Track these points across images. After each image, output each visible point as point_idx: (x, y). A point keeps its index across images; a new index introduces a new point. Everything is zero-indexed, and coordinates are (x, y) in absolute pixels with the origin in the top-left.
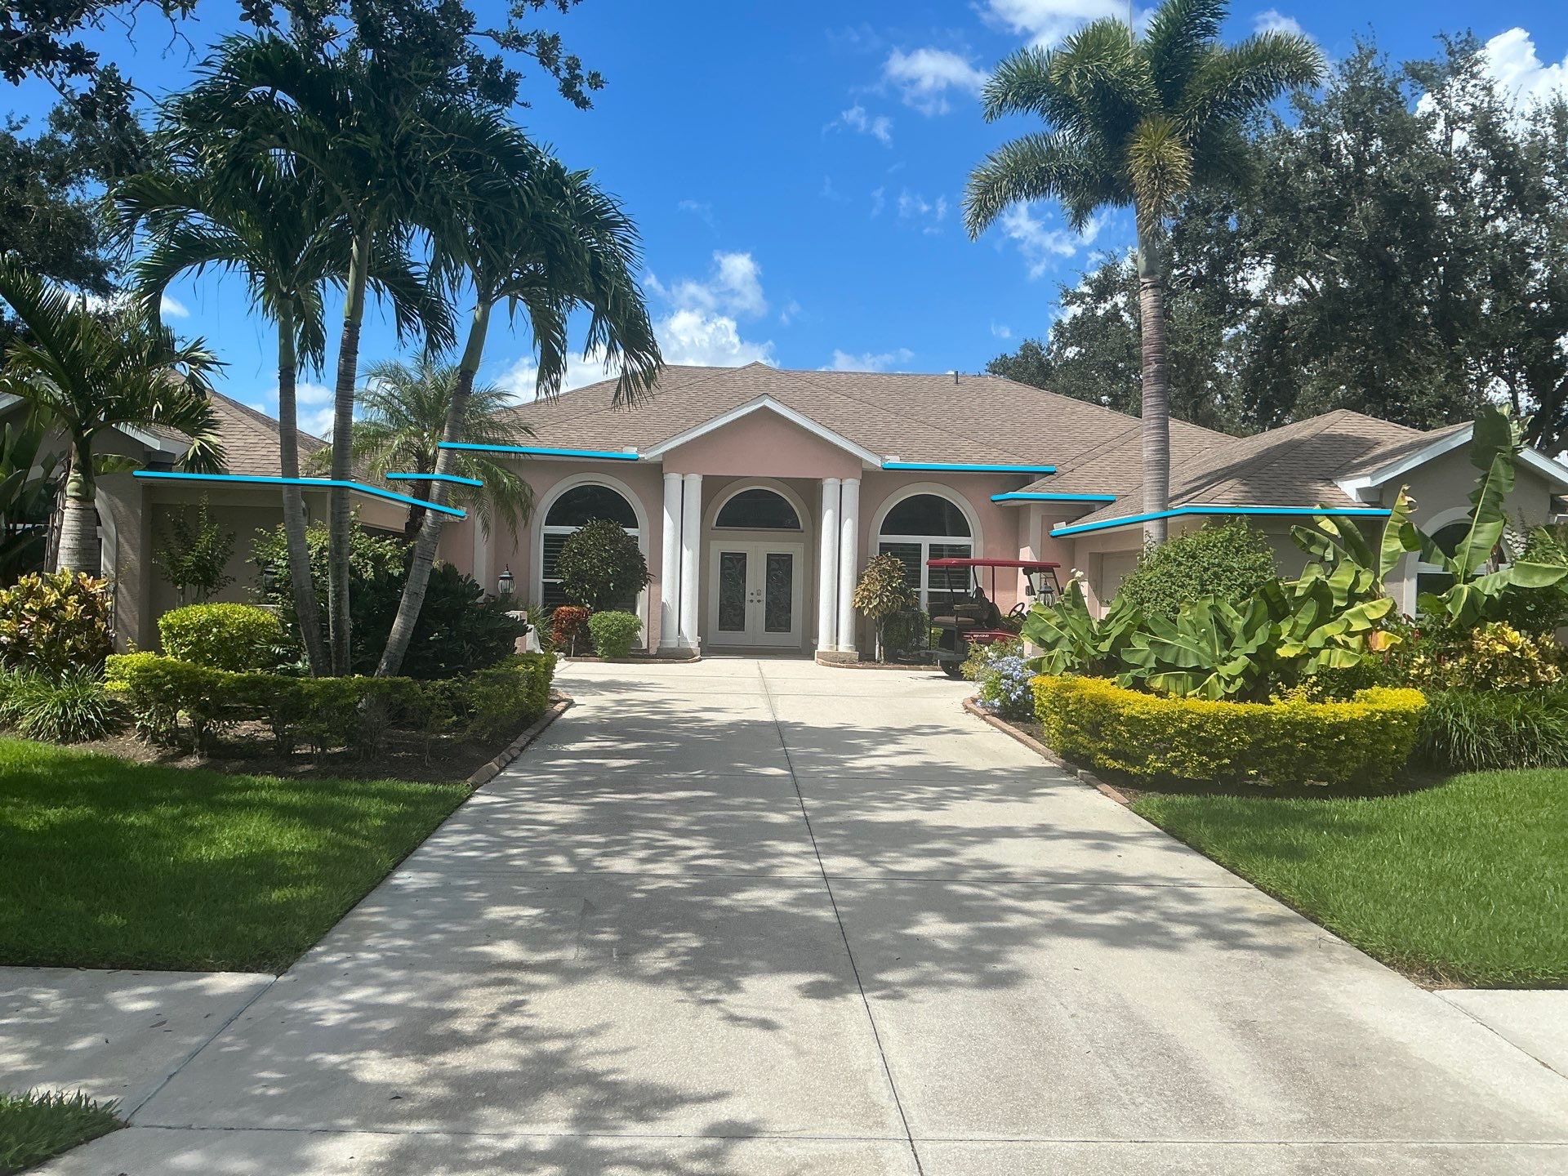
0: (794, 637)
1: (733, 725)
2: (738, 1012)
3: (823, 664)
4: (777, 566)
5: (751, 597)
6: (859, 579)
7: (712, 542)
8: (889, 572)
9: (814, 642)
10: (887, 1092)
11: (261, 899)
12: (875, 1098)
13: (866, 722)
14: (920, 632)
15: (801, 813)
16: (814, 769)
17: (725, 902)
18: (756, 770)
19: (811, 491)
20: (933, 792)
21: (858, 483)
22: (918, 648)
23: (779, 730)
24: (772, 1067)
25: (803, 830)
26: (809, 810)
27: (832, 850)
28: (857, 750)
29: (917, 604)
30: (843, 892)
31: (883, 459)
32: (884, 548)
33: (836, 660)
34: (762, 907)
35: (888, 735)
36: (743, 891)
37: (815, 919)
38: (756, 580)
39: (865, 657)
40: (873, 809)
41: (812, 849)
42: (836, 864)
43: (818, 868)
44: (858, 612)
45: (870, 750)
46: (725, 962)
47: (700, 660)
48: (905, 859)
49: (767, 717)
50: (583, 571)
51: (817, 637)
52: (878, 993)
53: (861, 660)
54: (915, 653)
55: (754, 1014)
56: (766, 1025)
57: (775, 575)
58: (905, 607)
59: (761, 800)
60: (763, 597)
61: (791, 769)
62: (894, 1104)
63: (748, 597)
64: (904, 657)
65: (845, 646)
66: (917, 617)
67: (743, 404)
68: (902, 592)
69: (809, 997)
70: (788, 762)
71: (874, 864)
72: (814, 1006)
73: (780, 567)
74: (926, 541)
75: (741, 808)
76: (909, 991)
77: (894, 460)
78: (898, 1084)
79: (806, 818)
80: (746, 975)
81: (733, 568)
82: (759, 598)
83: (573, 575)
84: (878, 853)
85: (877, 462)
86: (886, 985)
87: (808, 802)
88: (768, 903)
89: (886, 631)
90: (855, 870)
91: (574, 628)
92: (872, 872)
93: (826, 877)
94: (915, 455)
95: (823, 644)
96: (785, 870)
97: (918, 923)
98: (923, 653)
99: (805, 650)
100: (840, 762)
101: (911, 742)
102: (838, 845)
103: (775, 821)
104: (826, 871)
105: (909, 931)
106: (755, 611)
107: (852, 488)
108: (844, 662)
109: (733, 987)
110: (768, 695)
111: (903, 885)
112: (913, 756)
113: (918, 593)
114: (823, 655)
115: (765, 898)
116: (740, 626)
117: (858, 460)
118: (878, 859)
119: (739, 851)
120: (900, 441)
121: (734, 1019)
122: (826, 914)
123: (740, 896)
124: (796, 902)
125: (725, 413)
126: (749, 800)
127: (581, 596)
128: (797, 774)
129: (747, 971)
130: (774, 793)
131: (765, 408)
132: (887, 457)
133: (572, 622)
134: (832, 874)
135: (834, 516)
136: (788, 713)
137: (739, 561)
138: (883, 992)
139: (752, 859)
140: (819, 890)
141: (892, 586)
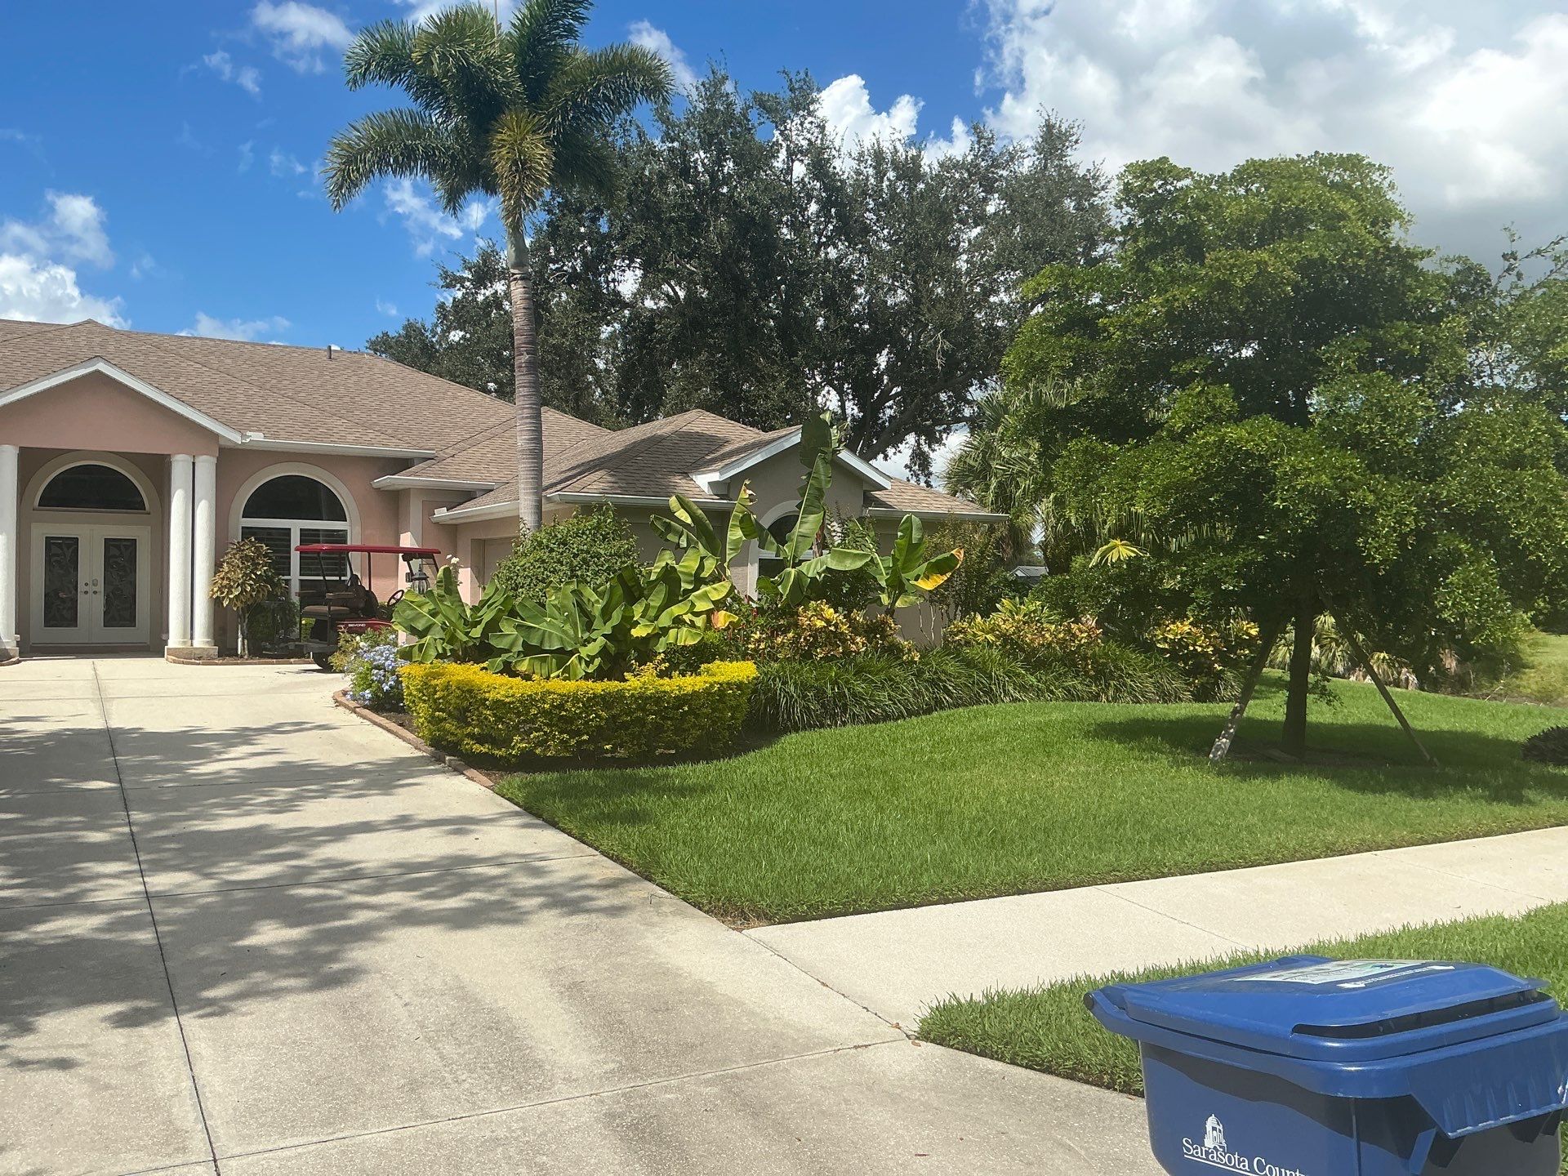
0: (141, 631)
2: (23, 1055)
3: (174, 662)
4: (117, 553)
5: (86, 588)
6: (217, 566)
7: (33, 525)
8: (253, 559)
9: (164, 637)
10: (193, 1115)
12: (178, 1123)
13: (217, 722)
14: (289, 624)
15: (126, 829)
16: (150, 778)
17: (21, 936)
18: (76, 785)
19: (158, 468)
20: (286, 793)
21: (215, 460)
22: (287, 640)
23: (111, 739)
24: (58, 1111)
25: (130, 847)
26: (137, 824)
27: (160, 866)
28: (205, 755)
29: (287, 592)
30: (166, 911)
31: (243, 436)
32: (247, 532)
33: (190, 657)
34: (67, 936)
35: (244, 736)
36: (44, 922)
37: (131, 943)
38: (91, 568)
39: (225, 651)
40: (216, 817)
41: (136, 867)
42: (161, 881)
43: (141, 888)
44: (216, 603)
45: (219, 753)
46: (16, 1002)
47: (18, 662)
48: (245, 867)
49: (96, 724)
51: (168, 632)
52: (201, 1012)
53: (221, 655)
54: (282, 645)
55: (43, 1055)
56: (64, 1064)
57: (116, 563)
58: (272, 596)
59: (78, 819)
60: (101, 587)
61: (120, 782)
62: (201, 1126)
63: (81, 587)
64: (269, 650)
65: (201, 640)
66: (286, 607)
67: (73, 366)
68: (269, 580)
69: (122, 1026)
70: (117, 773)
71: (208, 876)
72: (120, 1036)
73: (120, 556)
74: (296, 526)
75: (51, 829)
76: (233, 1005)
77: (256, 436)
78: (208, 1105)
79: (132, 833)
80: (38, 1015)
81: (62, 554)
82: (95, 588)
84: (214, 864)
85: (235, 438)
86: (211, 1002)
87: (137, 816)
88: (74, 932)
89: (250, 623)
90: (186, 885)
92: (206, 884)
93: (148, 896)
94: (282, 432)
95: (174, 640)
96: (96, 893)
97: (253, 933)
98: (291, 645)
99: (154, 646)
100: (180, 769)
101: (269, 742)
102: (167, 860)
103: (92, 840)
104: (150, 889)
105: (240, 943)
106: (91, 603)
107: (206, 467)
108: (200, 658)
109: (26, 1029)
110: (102, 698)
111: (240, 895)
112: (270, 757)
113: (287, 582)
114: (175, 652)
115: (71, 927)
116: (72, 621)
117: (216, 436)
118: (214, 870)
119: (45, 877)
120: (263, 417)
121: (21, 1064)
122: (145, 936)
123: (41, 928)
124: (110, 927)
125: (47, 375)
126: (63, 819)
128: (126, 785)
129: (40, 1009)
130: (94, 810)
131: (98, 372)
132: (249, 433)
134: (156, 892)
135: (186, 497)
136: (122, 719)
137: (69, 546)
138: (208, 1010)
139: (58, 884)
140: (139, 912)
141: (256, 574)
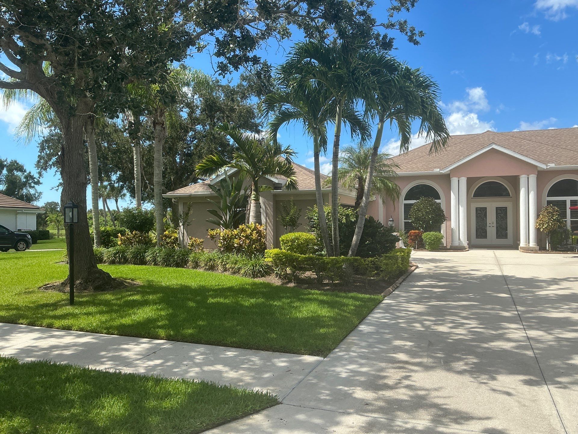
0: (510, 240)
1: (484, 276)
2: (494, 387)
3: (523, 252)
4: (501, 212)
5: (490, 225)
6: (538, 216)
7: (472, 204)
8: (552, 213)
9: (518, 243)
10: (559, 425)
11: (317, 331)
12: (554, 426)
13: (544, 275)
14: (567, 238)
15: (516, 313)
16: (521, 295)
17: (486, 345)
18: (495, 295)
19: (515, 181)
20: (576, 305)
21: (536, 176)
22: (567, 244)
23: (505, 279)
24: (509, 410)
25: (518, 319)
26: (520, 311)
27: (531, 328)
28: (541, 288)
29: (565, 225)
30: (537, 345)
31: (547, 166)
32: (549, 202)
33: (528, 250)
34: (501, 348)
35: (555, 281)
36: (493, 342)
37: (525, 355)
38: (491, 218)
39: (542, 248)
40: (549, 312)
41: (522, 327)
42: (533, 333)
43: (525, 335)
44: (538, 230)
45: (546, 287)
46: (488, 368)
47: (468, 250)
48: (564, 333)
49: (499, 274)
50: (419, 217)
51: (520, 241)
52: (556, 386)
53: (540, 250)
54: (565, 246)
55: (501, 389)
56: (509, 394)
57: (500, 216)
58: (560, 227)
59: (499, 307)
60: (495, 225)
61: (511, 295)
63: (488, 225)
64: (561, 248)
65: (532, 244)
66: (566, 231)
67: (484, 148)
68: (558, 221)
69: (526, 385)
70: (509, 291)
71: (550, 334)
72: (526, 388)
73: (502, 213)
74: (568, 199)
75: (490, 309)
76: (569, 386)
77: (552, 165)
78: (565, 422)
79: (519, 314)
80: (498, 374)
81: (481, 213)
82: (493, 225)
83: (415, 218)
84: (552, 330)
85: (544, 167)
86: (560, 383)
87: (519, 308)
88: (504, 347)
89: (551, 239)
90: (542, 336)
91: (417, 238)
92: (550, 337)
93: (528, 338)
94: (562, 162)
95: (522, 244)
96: (511, 334)
97: (571, 359)
98: (569, 247)
99: (515, 246)
100: (532, 292)
101: (565, 284)
102: (533, 326)
103: (504, 315)
104: (529, 336)
105: (570, 362)
106: (491, 230)
107: (533, 179)
108: (532, 251)
109: (494, 379)
110: (499, 265)
111: (565, 343)
112: (566, 290)
113: (566, 221)
114: (522, 248)
115: (502, 345)
116: (485, 237)
117: (536, 167)
118: (552, 332)
119: (490, 326)
120: (554, 157)
121: (494, 390)
122: (530, 353)
123: (492, 344)
124: (517, 347)
125: (476, 152)
126: (493, 306)
127: (419, 226)
128: (513, 296)
130: (504, 304)
131: (493, 148)
132: (549, 164)
133: (416, 236)
134: (531, 337)
135: (525, 191)
136: (508, 272)
137: (483, 210)
138: (560, 386)
139: (496, 330)
140: (526, 344)
141: (553, 219)
